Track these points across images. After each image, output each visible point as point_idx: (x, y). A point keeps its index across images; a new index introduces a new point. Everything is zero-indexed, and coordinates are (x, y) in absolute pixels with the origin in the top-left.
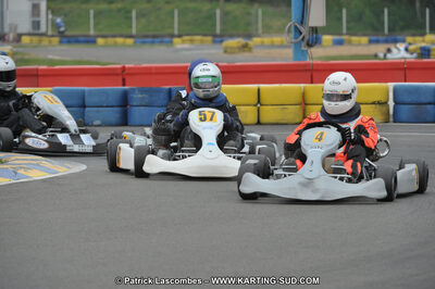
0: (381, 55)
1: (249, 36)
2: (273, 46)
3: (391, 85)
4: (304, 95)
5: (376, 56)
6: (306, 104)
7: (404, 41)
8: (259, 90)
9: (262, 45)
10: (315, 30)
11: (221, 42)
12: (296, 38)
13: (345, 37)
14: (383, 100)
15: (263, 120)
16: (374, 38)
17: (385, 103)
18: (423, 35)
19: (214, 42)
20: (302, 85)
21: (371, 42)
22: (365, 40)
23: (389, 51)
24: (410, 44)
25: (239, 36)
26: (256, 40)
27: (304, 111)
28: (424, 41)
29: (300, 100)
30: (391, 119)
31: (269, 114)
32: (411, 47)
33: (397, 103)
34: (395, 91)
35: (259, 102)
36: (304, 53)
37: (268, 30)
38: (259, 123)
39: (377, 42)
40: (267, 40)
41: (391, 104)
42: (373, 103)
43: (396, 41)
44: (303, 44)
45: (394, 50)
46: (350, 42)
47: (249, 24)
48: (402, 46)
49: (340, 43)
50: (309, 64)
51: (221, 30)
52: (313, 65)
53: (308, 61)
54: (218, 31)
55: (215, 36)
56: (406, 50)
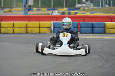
0: (50, 14)
1: (12, 8)
2: (18, 11)
3: (52, 22)
4: (27, 25)
5: (49, 14)
6: (27, 27)
7: (57, 10)
8: (13, 23)
9: (15, 11)
10: (30, 6)
11: (3, 9)
12: (24, 8)
13: (40, 9)
14: (50, 27)
15: (14, 32)
16: (49, 9)
17: (50, 28)
18: (63, 8)
19: (1, 9)
20: (26, 22)
21: (48, 10)
22: (46, 9)
23: (53, 13)
24: (59, 11)
25: (8, 8)
26: (14, 9)
27: (27, 30)
28: (63, 10)
29: (25, 26)
30: (52, 32)
31: (16, 30)
32: (59, 12)
33: (54, 27)
34: (54, 24)
35: (13, 27)
36: (27, 13)
37: (17, 6)
38: (13, 33)
39: (49, 10)
40: (17, 9)
41: (52, 28)
42: (47, 27)
43: (55, 10)
44: (27, 10)
45: (54, 13)
46: (41, 10)
47: (12, 4)
48: (56, 11)
49: (38, 10)
50: (28, 16)
51: (3, 6)
52: (30, 16)
53: (28, 15)
54: (2, 6)
55: (1, 8)
56: (58, 12)
